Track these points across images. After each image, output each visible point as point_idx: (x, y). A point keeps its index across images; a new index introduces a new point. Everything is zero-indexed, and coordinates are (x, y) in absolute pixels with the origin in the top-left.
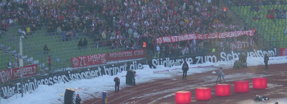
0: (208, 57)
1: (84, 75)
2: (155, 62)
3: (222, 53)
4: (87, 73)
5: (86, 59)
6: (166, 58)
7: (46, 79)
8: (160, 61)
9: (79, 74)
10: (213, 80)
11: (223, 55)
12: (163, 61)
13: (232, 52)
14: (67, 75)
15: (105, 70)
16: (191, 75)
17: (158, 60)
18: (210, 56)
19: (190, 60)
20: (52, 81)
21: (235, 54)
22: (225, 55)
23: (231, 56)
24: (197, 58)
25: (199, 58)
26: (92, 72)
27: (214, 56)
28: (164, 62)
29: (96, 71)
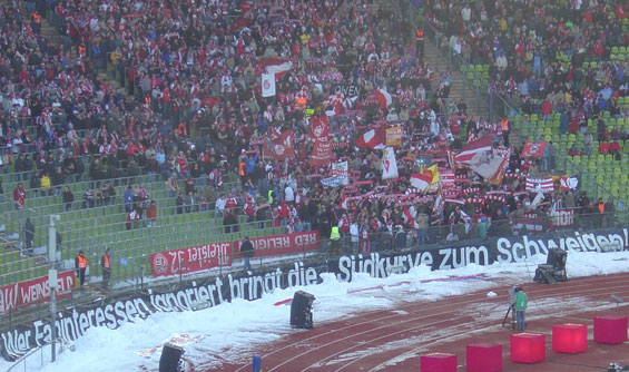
0: (469, 250)
1: (182, 299)
2: (345, 263)
3: (501, 240)
4: (190, 292)
5: (185, 256)
6: (372, 254)
7: (99, 310)
8: (357, 260)
9: (172, 295)
10: (494, 317)
11: (503, 245)
12: (364, 260)
13: (525, 237)
14: (146, 299)
15: (232, 285)
16: (438, 301)
17: (353, 257)
18: (473, 249)
19: (427, 258)
20: (113, 313)
21: (533, 243)
22: (509, 246)
23: (521, 247)
24: (441, 252)
25: (447, 252)
26: (202, 289)
27: (483, 248)
28: (367, 262)
29: (212, 288)
